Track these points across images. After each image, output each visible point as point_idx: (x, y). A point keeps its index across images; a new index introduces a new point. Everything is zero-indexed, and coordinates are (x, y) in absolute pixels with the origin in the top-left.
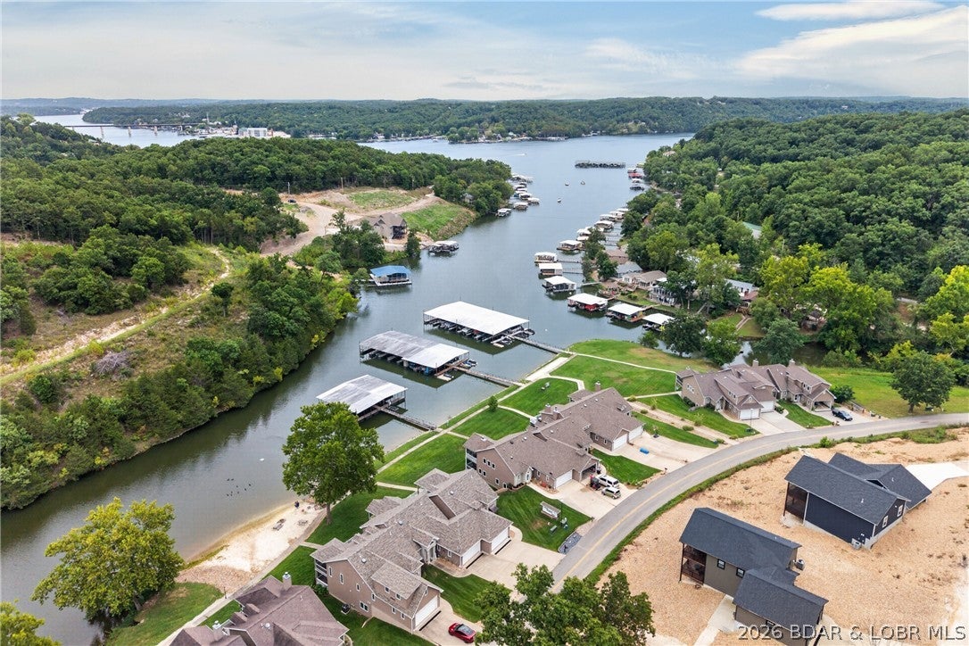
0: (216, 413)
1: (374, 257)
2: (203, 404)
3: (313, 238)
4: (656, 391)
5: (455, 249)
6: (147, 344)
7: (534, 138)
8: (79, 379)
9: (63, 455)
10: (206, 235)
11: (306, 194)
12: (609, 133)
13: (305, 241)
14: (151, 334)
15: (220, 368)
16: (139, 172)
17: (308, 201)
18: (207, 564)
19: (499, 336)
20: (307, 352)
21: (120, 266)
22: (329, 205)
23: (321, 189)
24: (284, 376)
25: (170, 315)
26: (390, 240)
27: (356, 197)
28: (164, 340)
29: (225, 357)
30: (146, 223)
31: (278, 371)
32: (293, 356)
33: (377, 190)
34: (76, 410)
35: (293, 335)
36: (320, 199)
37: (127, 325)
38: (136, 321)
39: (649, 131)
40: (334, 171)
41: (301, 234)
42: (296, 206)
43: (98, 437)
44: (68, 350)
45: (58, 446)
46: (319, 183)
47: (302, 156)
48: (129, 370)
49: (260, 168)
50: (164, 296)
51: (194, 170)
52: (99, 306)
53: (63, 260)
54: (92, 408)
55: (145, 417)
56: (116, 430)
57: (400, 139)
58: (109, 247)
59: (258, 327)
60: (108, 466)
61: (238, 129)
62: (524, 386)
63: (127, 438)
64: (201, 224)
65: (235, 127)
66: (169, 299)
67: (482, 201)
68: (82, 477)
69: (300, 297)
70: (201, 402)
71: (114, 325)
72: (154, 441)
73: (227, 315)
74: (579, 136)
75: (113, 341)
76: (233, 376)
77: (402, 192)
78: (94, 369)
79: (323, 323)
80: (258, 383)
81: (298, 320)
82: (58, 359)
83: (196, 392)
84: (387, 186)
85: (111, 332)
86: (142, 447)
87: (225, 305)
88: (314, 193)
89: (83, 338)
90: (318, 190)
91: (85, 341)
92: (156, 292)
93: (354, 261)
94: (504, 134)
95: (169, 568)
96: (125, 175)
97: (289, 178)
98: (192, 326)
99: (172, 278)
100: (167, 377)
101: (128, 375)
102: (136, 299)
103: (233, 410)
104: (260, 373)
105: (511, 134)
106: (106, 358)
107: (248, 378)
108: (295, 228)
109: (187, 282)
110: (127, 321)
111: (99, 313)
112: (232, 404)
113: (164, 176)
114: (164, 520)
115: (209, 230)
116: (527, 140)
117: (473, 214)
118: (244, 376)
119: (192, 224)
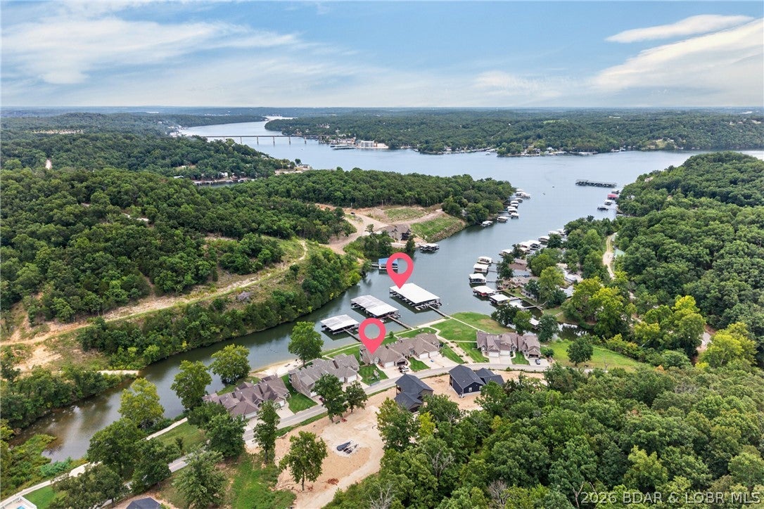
0: (281, 322)
1: (386, 252)
2: (275, 317)
3: (357, 237)
4: (468, 340)
5: (436, 249)
6: (259, 290)
7: (567, 153)
8: (231, 302)
9: (222, 330)
10: (301, 233)
11: (361, 209)
12: (638, 149)
13: (353, 238)
14: (261, 286)
15: (284, 304)
16: (277, 193)
17: (362, 213)
18: (260, 373)
19: (420, 304)
20: (327, 300)
21: (254, 252)
22: (372, 217)
23: (371, 206)
24: (313, 311)
25: (271, 278)
26: (400, 241)
27: (390, 212)
28: (266, 289)
29: (287, 300)
30: (271, 228)
31: (310, 308)
32: (319, 303)
33: (404, 207)
34: (228, 314)
35: (321, 292)
36: (367, 213)
37: (252, 280)
38: (257, 279)
39: (675, 147)
40: (379, 196)
41: (352, 234)
42: (354, 217)
43: (234, 325)
44: (228, 289)
45: (221, 326)
46: (369, 203)
47: (364, 186)
48: (250, 300)
49: (338, 194)
50: (270, 268)
51: (304, 192)
52: (244, 271)
53: (231, 249)
54: (233, 314)
55: (251, 320)
56: (241, 324)
57: (462, 151)
58: (250, 243)
59: (306, 287)
60: (237, 337)
61: (356, 140)
62: (413, 329)
63: (244, 327)
64: (299, 228)
65: (355, 138)
66: (272, 270)
67: (472, 216)
68: (227, 339)
69: (329, 274)
70: (274, 318)
71: (248, 280)
72: (254, 330)
73: (296, 279)
74: (609, 151)
75: (246, 287)
76: (289, 308)
77: (420, 208)
78: (237, 299)
79: (339, 287)
80: (300, 312)
81: (325, 285)
82: (225, 292)
83: (272, 313)
84: (411, 205)
85: (246, 283)
86: (250, 332)
87: (296, 275)
88: (367, 209)
89: (235, 285)
90: (369, 207)
91: (236, 286)
92: (268, 266)
93: (375, 253)
94: (543, 149)
95: (247, 369)
96: (270, 195)
97: (353, 200)
98: (279, 283)
99: (276, 259)
100: (262, 305)
101: (249, 302)
102: (258, 268)
103: (287, 322)
104: (301, 308)
105: (550, 148)
106: (242, 295)
107: (296, 310)
108: (349, 230)
109: (283, 261)
110: (253, 278)
111: (242, 274)
112: (287, 320)
113: (289, 196)
114: (247, 354)
115: (303, 231)
116: (561, 154)
117: (464, 224)
118: (293, 308)
119: (294, 228)
